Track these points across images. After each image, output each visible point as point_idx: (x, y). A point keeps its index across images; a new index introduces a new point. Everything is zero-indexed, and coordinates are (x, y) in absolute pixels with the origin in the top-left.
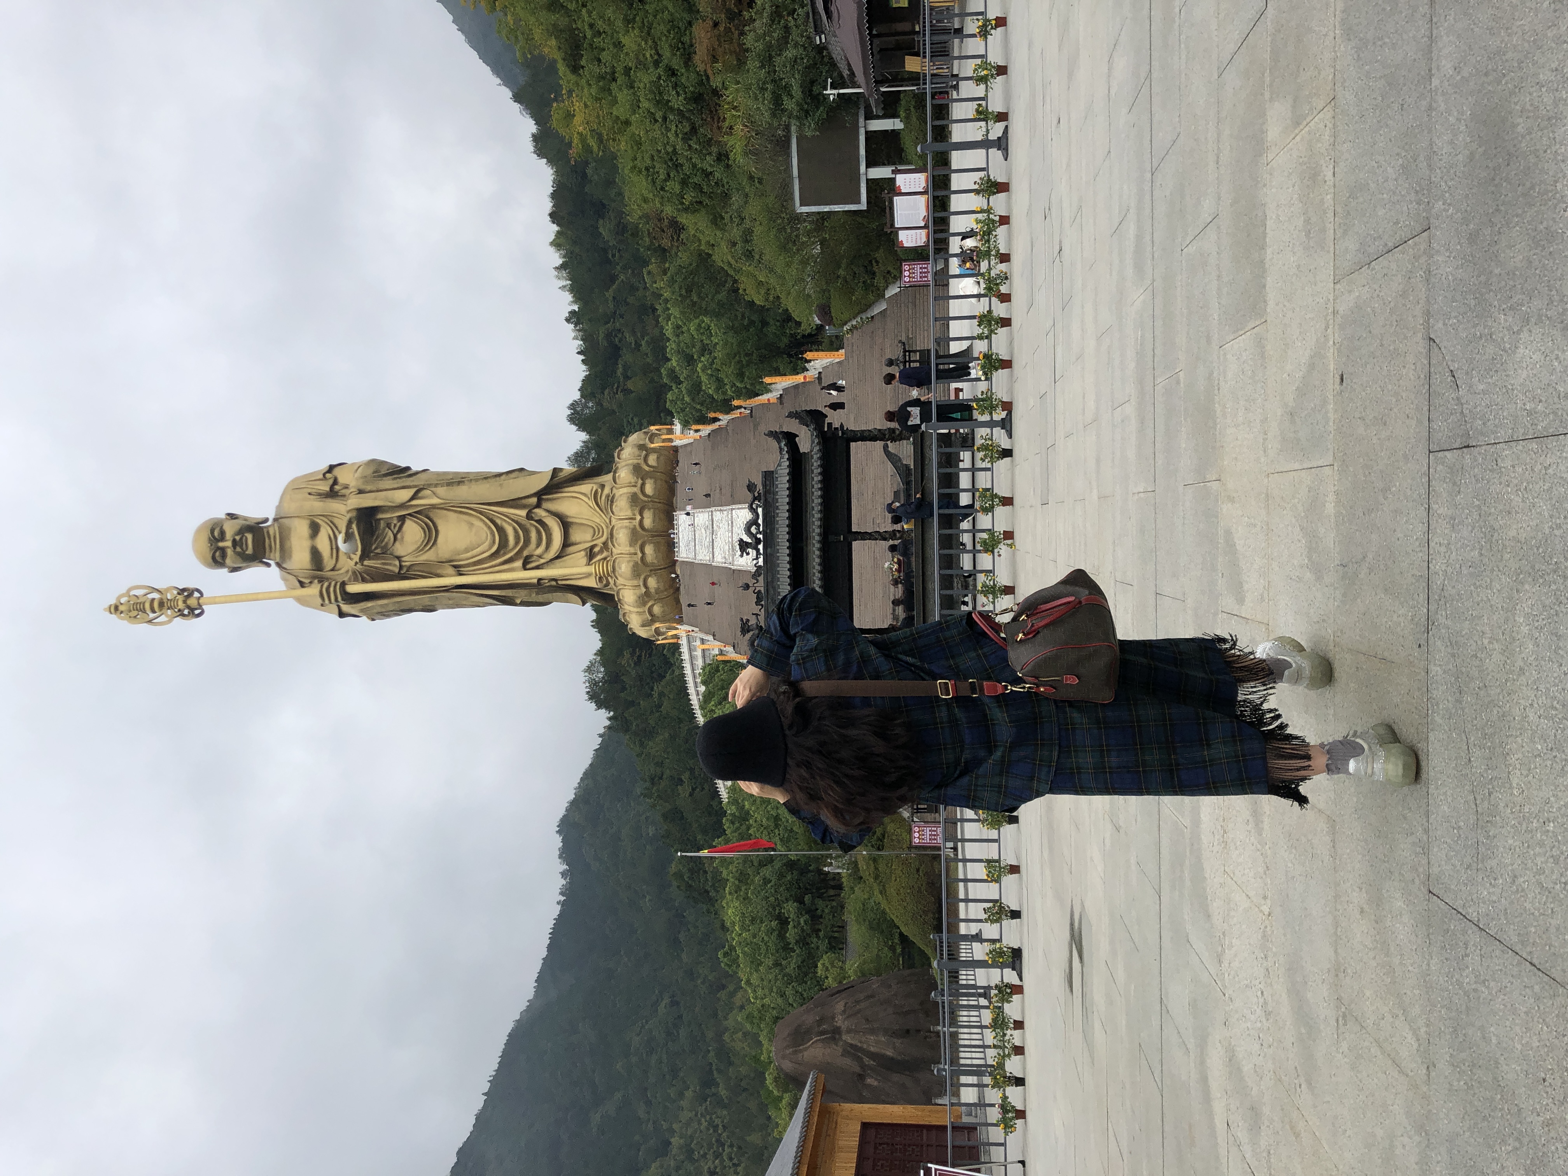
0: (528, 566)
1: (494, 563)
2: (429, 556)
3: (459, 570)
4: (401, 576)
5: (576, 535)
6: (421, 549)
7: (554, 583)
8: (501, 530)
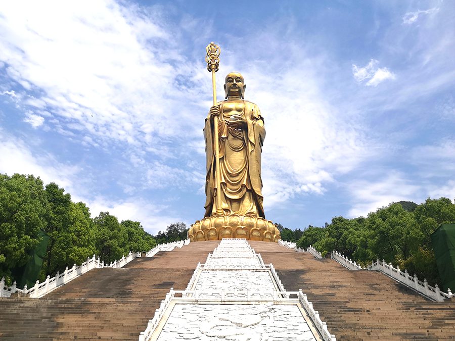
0: (222, 185)
1: (224, 172)
2: (228, 149)
3: (221, 159)
4: (220, 138)
5: (235, 205)
6: (230, 145)
7: (215, 195)
8: (238, 175)
